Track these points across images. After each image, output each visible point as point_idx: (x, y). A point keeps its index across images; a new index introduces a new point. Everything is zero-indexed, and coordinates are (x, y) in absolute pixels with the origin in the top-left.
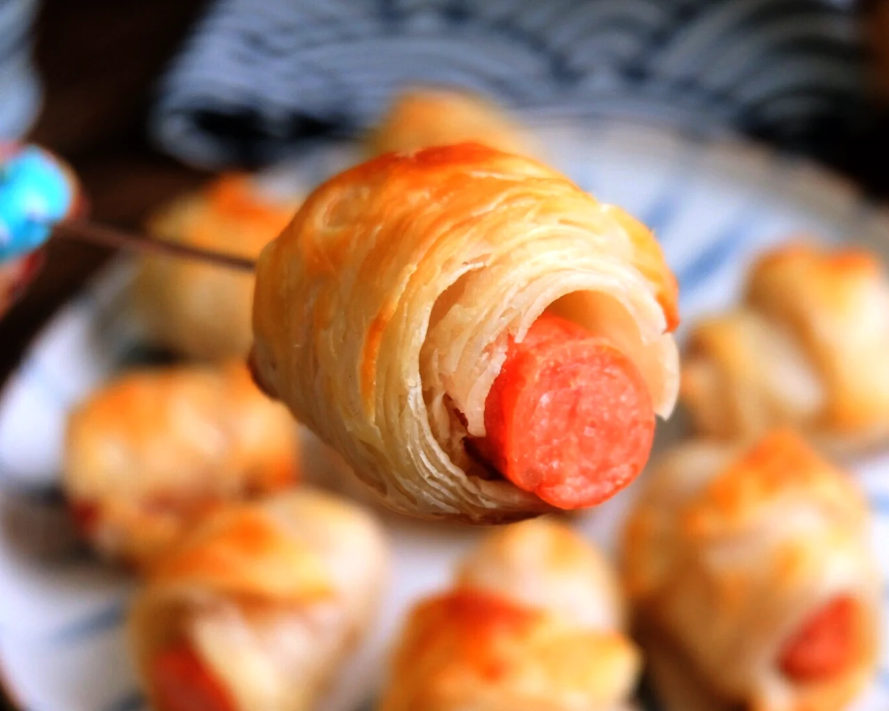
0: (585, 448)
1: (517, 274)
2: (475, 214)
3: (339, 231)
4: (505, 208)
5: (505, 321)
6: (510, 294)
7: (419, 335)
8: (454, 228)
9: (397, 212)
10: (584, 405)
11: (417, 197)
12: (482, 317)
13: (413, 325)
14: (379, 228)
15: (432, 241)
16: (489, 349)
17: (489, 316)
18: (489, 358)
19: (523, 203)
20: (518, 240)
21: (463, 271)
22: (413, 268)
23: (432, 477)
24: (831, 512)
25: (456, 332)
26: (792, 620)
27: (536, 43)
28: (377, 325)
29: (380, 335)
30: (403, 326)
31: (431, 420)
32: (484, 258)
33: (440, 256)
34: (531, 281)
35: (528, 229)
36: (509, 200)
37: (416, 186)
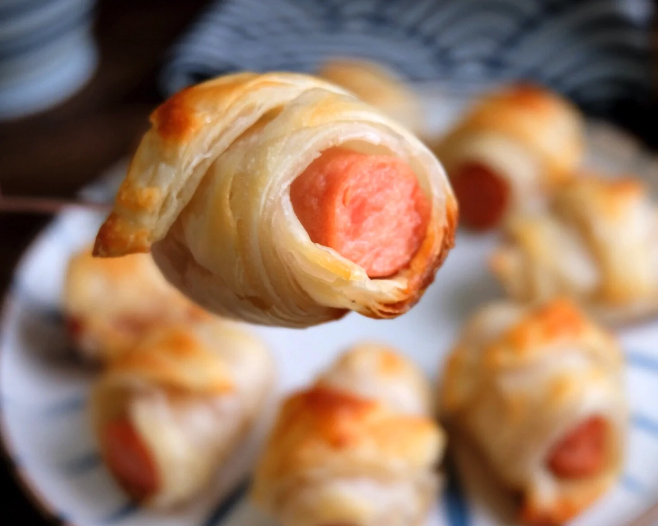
24: (594, 357)
26: (558, 432)
27: (429, 41)
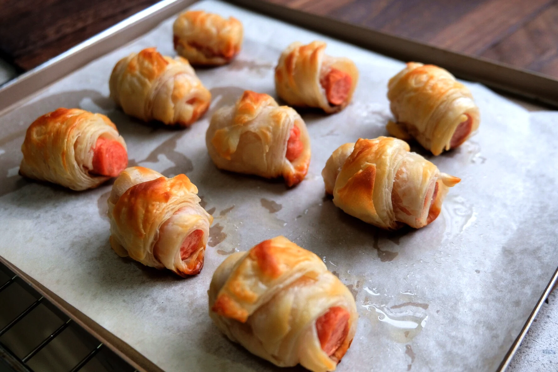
0: (116, 163)
1: (88, 135)
2: (74, 125)
3: (42, 137)
4: (79, 122)
5: (91, 145)
6: (89, 140)
7: (73, 153)
8: (71, 129)
9: (55, 130)
10: (114, 154)
11: (58, 125)
12: (85, 146)
13: (71, 152)
14: (52, 134)
15: (68, 133)
16: (89, 152)
17: (87, 145)
18: (90, 154)
19: (82, 120)
20: (84, 127)
21: (77, 137)
22: (66, 140)
23: (85, 181)
25: (81, 150)
28: (63, 154)
29: (65, 156)
30: (69, 153)
31: (81, 169)
32: (79, 133)
33: (71, 136)
34: (92, 135)
35: (85, 125)
36: (79, 120)
37: (56, 122)
